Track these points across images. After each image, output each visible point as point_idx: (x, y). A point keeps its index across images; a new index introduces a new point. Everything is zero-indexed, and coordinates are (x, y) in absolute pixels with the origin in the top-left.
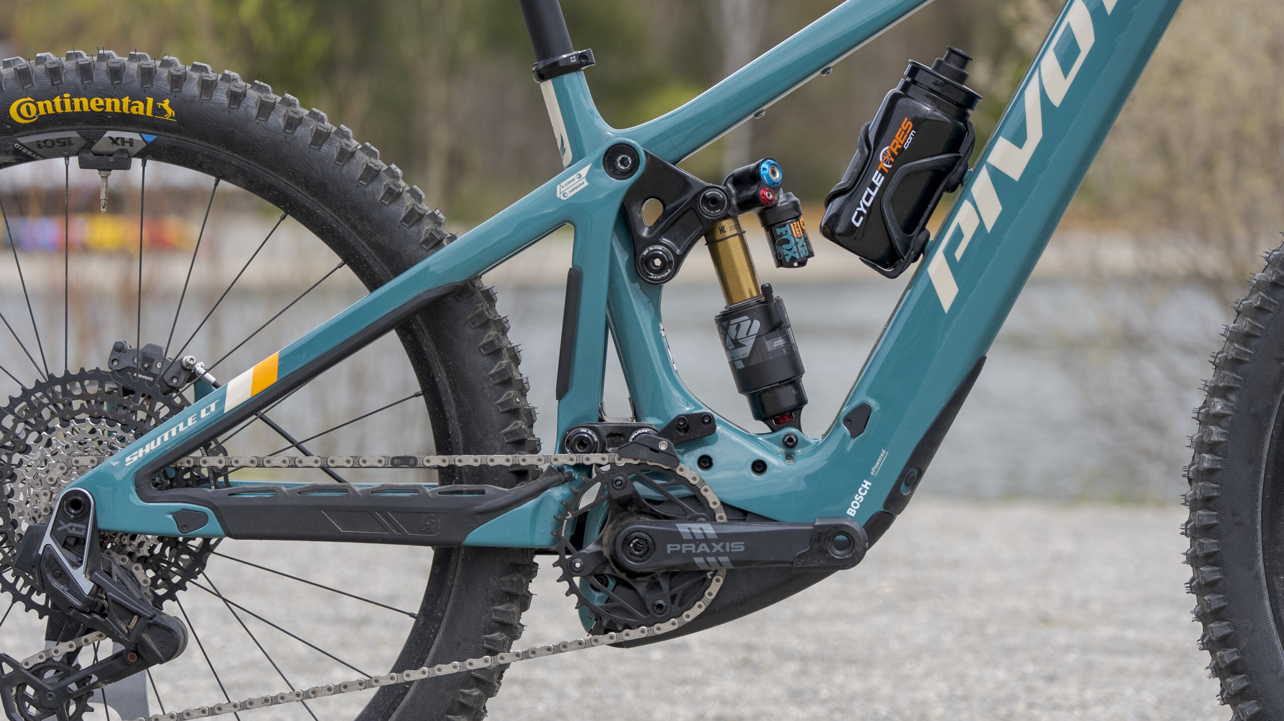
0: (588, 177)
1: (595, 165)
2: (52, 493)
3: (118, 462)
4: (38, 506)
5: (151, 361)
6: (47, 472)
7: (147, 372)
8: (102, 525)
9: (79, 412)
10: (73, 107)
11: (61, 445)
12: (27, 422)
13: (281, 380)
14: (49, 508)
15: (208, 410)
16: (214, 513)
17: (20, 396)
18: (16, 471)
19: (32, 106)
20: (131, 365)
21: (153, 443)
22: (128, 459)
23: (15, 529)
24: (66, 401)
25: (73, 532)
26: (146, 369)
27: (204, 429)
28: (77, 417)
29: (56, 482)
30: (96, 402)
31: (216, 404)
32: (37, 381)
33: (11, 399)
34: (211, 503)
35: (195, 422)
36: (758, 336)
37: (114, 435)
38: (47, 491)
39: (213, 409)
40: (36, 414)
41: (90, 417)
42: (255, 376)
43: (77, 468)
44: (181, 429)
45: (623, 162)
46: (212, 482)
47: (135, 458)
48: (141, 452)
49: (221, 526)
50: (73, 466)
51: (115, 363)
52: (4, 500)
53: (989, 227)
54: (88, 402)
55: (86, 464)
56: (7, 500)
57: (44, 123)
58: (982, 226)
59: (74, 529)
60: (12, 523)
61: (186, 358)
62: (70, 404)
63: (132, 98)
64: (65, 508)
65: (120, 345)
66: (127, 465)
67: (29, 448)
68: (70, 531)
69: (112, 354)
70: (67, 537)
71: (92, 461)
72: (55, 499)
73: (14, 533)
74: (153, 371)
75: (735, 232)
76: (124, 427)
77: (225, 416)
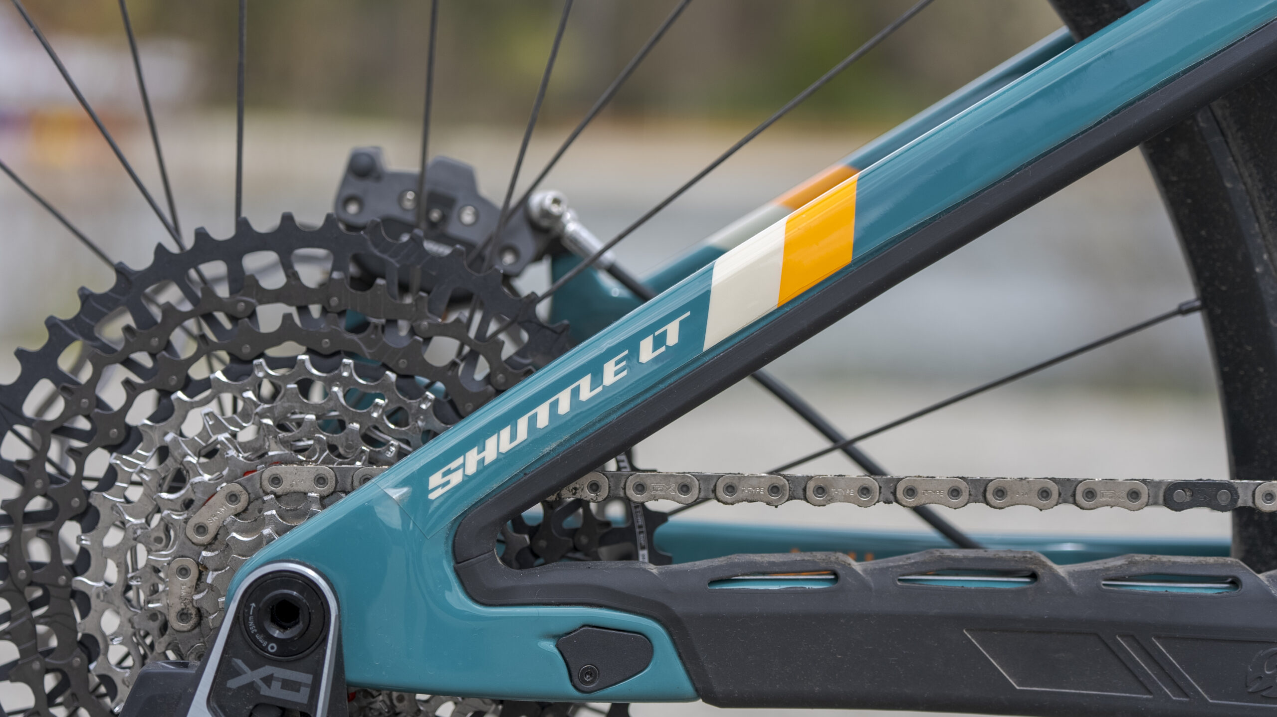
2: (202, 569)
3: (405, 490)
4: (158, 601)
5: (447, 203)
6: (188, 504)
7: (438, 232)
8: (355, 674)
9: (276, 338)
11: (226, 430)
12: (129, 364)
13: (863, 259)
14: (193, 611)
15: (660, 341)
16: (671, 635)
17: (112, 290)
18: (95, 500)
20: (394, 211)
21: (505, 433)
22: (435, 479)
23: (90, 662)
24: (241, 306)
25: (275, 691)
26: (433, 225)
27: (648, 395)
28: (272, 352)
29: (215, 538)
30: (325, 311)
31: (682, 323)
32: (160, 250)
33: (86, 297)
34: (663, 607)
35: (625, 373)
37: (377, 405)
38: (189, 563)
39: (673, 338)
40: (155, 341)
41: (309, 351)
42: (790, 246)
43: (278, 497)
44: (586, 394)
46: (642, 539)
47: (456, 479)
48: (472, 461)
49: (688, 672)
50: (267, 494)
51: (353, 208)
52: (62, 580)
54: (303, 310)
55: (301, 487)
56: (69, 580)
59: (276, 685)
60: (81, 643)
61: (542, 199)
62: (253, 315)
64: (251, 623)
65: (364, 161)
66: (432, 496)
67: (133, 437)
68: (265, 691)
69: (345, 183)
70: (256, 706)
71: (320, 480)
72: (211, 586)
73: (89, 671)
74: (453, 229)
76: (404, 382)
77: (706, 359)
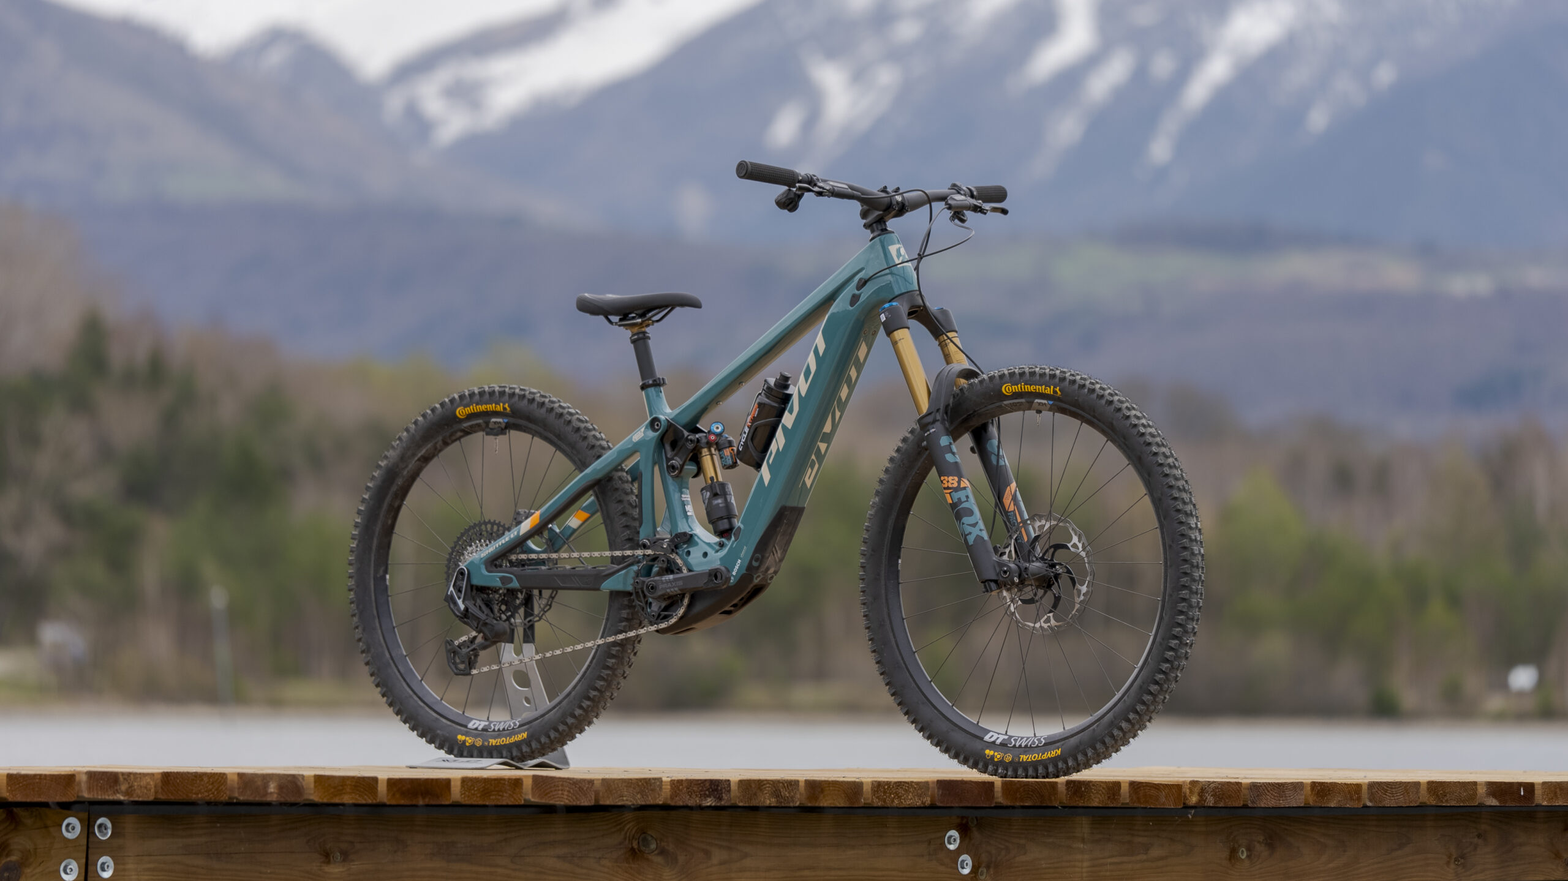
0: (644, 432)
1: (646, 428)
10: (477, 410)
19: (463, 410)
36: (709, 499)
45: (658, 425)
53: (781, 449)
57: (470, 417)
58: (778, 448)
63: (496, 404)
75: (707, 453)
